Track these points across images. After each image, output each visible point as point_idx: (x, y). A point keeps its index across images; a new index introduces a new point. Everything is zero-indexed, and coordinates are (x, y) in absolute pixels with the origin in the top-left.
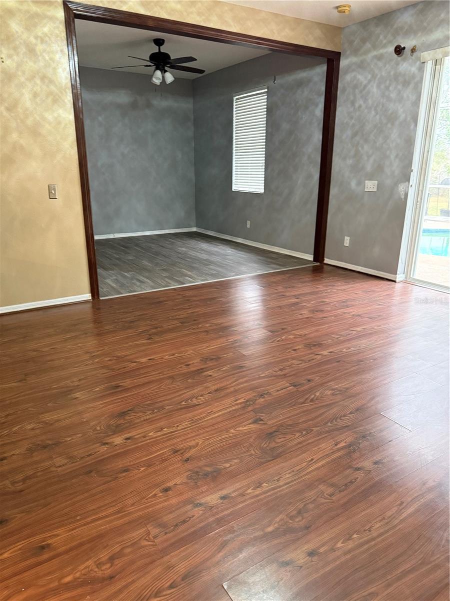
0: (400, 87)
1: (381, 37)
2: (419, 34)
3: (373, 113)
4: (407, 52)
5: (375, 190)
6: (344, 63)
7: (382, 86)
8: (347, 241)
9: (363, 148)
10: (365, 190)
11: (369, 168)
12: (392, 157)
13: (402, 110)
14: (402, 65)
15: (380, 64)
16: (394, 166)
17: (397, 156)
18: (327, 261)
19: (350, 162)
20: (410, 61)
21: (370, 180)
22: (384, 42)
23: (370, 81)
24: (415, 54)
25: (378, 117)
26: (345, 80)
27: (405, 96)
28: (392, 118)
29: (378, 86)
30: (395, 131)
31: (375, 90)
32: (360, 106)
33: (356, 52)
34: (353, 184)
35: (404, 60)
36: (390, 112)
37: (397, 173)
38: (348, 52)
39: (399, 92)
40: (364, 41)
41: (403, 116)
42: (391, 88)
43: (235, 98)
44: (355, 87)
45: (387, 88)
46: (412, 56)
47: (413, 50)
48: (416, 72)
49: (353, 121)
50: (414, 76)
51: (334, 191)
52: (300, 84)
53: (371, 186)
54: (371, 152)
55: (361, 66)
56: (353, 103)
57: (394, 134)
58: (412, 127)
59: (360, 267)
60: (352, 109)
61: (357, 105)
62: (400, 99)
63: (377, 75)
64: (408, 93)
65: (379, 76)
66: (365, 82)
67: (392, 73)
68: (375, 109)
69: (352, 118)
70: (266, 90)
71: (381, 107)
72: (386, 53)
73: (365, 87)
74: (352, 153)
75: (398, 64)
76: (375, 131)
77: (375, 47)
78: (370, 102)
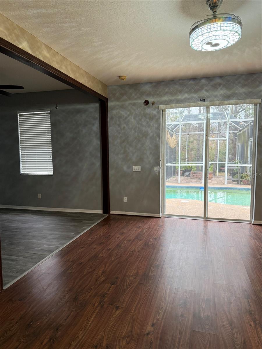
0: (148, 120)
1: (133, 95)
2: (155, 97)
3: (133, 131)
4: (150, 104)
5: (140, 170)
6: (110, 104)
7: (137, 119)
8: (125, 199)
9: (129, 149)
10: (134, 171)
11: (134, 159)
12: (148, 153)
13: (150, 131)
14: (148, 110)
15: (134, 108)
16: (150, 159)
17: (151, 153)
18: (112, 212)
19: (121, 156)
20: (152, 108)
21: (136, 165)
22: (136, 97)
23: (129, 115)
24: (154, 105)
25: (136, 134)
26: (112, 113)
27: (151, 124)
28: (145, 135)
29: (135, 118)
30: (148, 141)
31: (133, 120)
32: (124, 128)
33: (118, 99)
34: (125, 168)
35: (149, 107)
36: (144, 132)
37: (152, 161)
38: (113, 99)
39: (148, 123)
40: (122, 95)
41: (151, 134)
42: (142, 120)
43: (19, 114)
44: (120, 117)
45: (141, 120)
46: (153, 106)
47: (153, 103)
48: (156, 114)
49: (120, 135)
50: (155, 116)
51: (111, 172)
52: (79, 111)
53: (137, 168)
54: (134, 151)
55: (122, 107)
56: (119, 126)
57: (148, 143)
58: (158, 139)
59: (136, 213)
60: (119, 129)
61: (122, 127)
62: (149, 126)
63: (133, 113)
64: (152, 123)
65: (134, 114)
66: (126, 116)
67: (142, 113)
68: (134, 129)
69: (120, 133)
70: (50, 112)
71: (137, 129)
72: (137, 103)
73: (126, 118)
74: (122, 151)
75: (145, 109)
76: (136, 140)
77: (130, 99)
78: (131, 126)
